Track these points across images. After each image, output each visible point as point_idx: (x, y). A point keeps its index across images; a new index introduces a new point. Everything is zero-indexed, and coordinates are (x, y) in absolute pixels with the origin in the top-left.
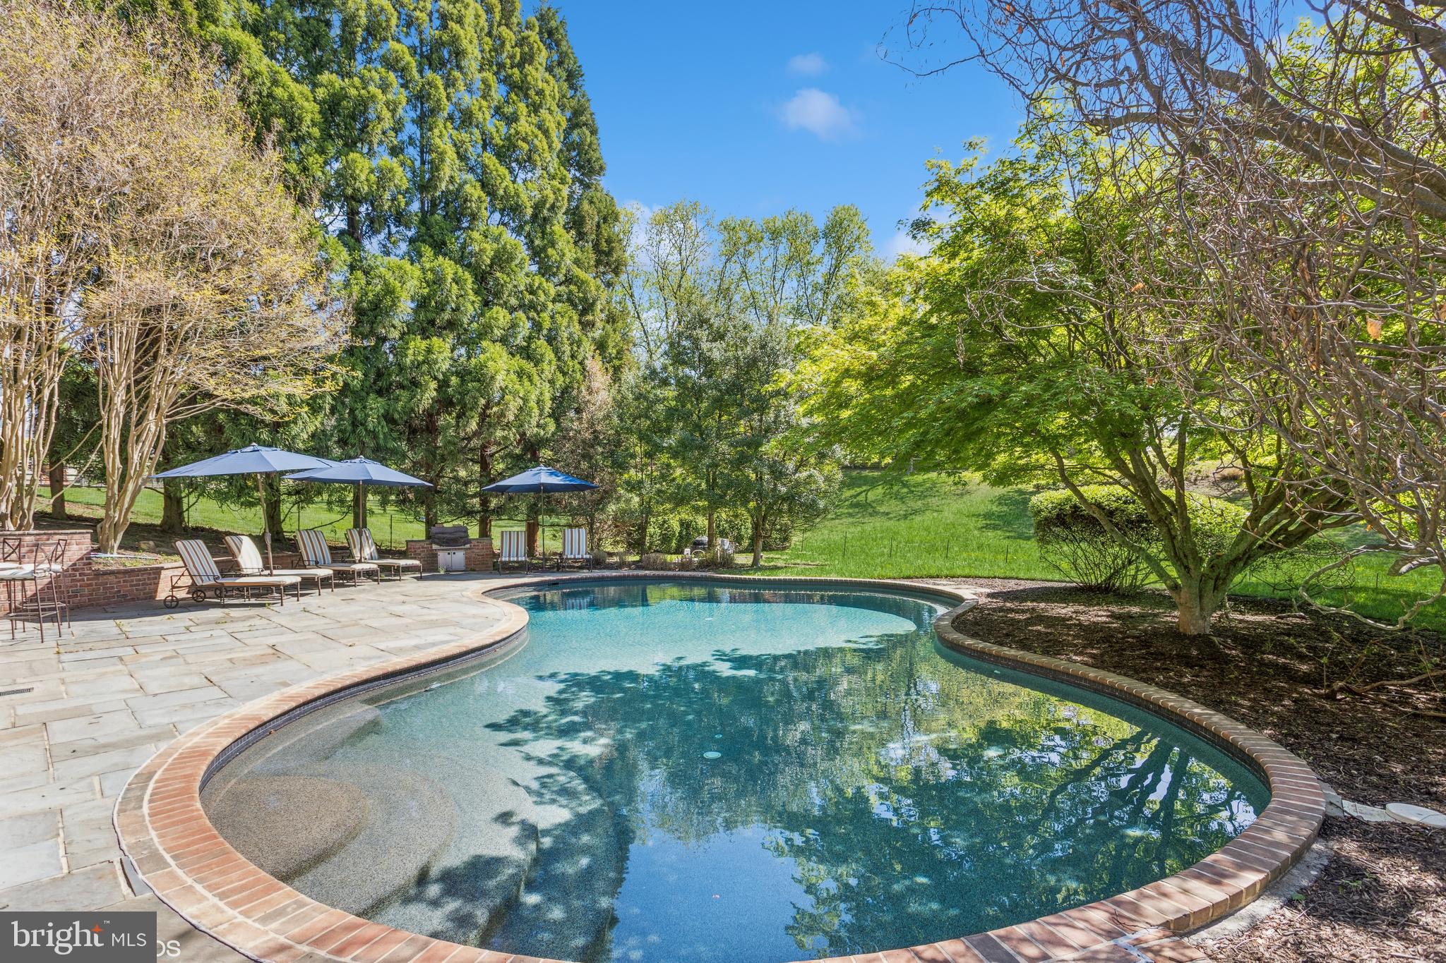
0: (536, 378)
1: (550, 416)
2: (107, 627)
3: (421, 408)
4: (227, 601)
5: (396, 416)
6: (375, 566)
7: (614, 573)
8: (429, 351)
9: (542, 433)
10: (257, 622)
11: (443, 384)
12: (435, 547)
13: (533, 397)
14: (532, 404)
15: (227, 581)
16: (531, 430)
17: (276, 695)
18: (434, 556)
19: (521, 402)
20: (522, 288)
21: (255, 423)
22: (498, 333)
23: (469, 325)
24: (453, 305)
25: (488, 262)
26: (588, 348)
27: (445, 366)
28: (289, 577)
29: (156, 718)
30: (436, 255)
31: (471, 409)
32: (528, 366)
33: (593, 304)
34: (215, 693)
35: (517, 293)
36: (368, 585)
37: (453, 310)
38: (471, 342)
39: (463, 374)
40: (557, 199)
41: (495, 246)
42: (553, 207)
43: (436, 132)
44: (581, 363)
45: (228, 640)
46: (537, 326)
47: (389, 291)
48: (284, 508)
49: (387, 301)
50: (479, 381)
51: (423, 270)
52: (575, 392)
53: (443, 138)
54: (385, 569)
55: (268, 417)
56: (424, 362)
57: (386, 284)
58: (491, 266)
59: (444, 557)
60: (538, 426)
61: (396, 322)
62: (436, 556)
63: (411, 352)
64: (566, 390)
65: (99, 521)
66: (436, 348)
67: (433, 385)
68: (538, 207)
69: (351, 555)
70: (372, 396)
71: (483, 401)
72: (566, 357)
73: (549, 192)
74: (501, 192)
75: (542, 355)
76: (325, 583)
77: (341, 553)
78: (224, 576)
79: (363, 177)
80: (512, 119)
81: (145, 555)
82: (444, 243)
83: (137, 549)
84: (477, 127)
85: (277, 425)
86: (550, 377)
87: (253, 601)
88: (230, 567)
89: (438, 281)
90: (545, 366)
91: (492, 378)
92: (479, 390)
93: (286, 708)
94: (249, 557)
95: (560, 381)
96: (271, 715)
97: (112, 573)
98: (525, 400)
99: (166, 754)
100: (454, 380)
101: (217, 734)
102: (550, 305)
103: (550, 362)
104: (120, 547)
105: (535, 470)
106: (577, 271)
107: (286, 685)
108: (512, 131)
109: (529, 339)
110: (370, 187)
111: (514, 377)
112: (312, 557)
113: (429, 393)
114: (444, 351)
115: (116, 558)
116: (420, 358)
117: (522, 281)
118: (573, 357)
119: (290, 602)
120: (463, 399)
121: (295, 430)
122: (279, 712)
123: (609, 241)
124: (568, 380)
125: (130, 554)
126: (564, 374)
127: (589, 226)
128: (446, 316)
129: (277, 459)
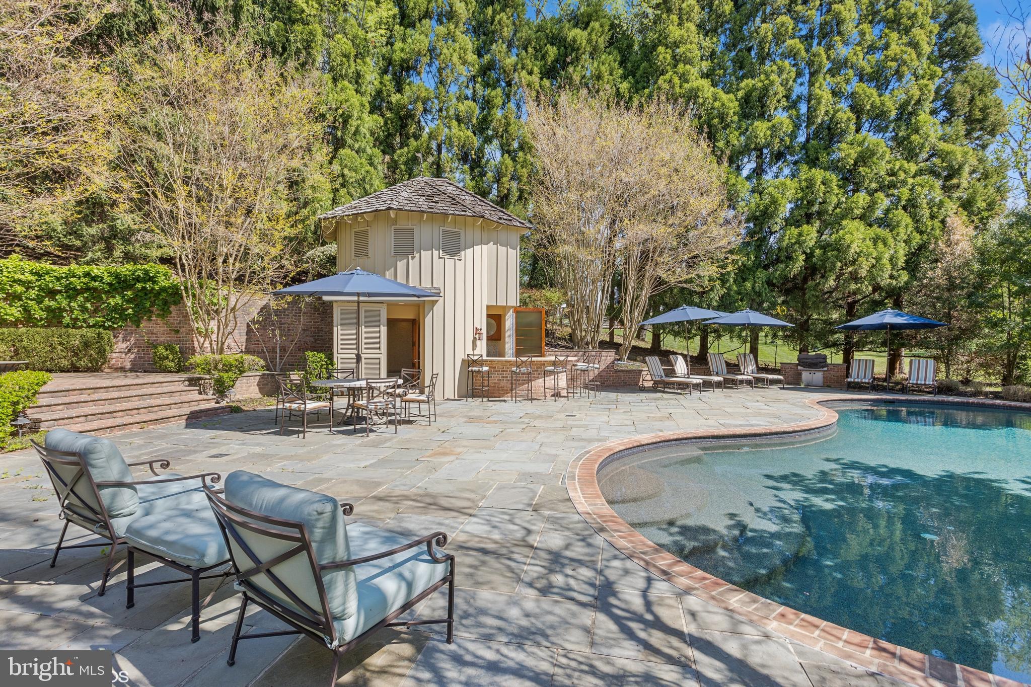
0: (891, 241)
1: (903, 269)
2: (613, 395)
3: (792, 274)
4: (666, 390)
5: (775, 281)
6: (751, 378)
8: (800, 235)
9: (894, 282)
10: (673, 402)
11: (809, 256)
12: (802, 368)
13: (887, 256)
14: (885, 261)
15: (666, 379)
16: (885, 280)
17: (653, 434)
18: (799, 374)
19: (874, 261)
20: (882, 173)
21: (692, 293)
22: (857, 212)
23: (833, 211)
24: (820, 200)
25: (852, 162)
26: (951, 206)
27: (811, 243)
28: (697, 379)
29: (604, 434)
30: (810, 168)
31: (830, 271)
32: (884, 232)
33: (961, 167)
34: (633, 428)
35: (878, 178)
36: (746, 389)
37: (820, 203)
38: (834, 223)
39: (825, 247)
40: (923, 94)
41: (859, 149)
42: (918, 102)
43: (817, 85)
44: (943, 222)
45: (654, 408)
46: (896, 200)
47: (774, 201)
48: (710, 339)
49: (772, 208)
50: (838, 250)
51: (800, 182)
52: (932, 246)
53: (822, 86)
54: (758, 380)
55: (698, 289)
56: (796, 243)
57: (772, 196)
58: (856, 164)
59: (806, 376)
60: (891, 277)
61: (778, 220)
62: (800, 374)
63: (787, 237)
64: (922, 247)
65: (621, 345)
66: (805, 232)
67: (802, 257)
68: (902, 108)
69: (740, 370)
70: (760, 270)
71: (839, 264)
72: (926, 218)
73: (915, 91)
75: (898, 222)
76: (719, 385)
77: (733, 368)
78: (666, 376)
79: (762, 134)
80: (883, 49)
81: (638, 364)
82: (818, 159)
83: (635, 360)
84: (852, 67)
85: (703, 293)
86: (905, 237)
87: (679, 391)
88: (671, 372)
89: (810, 186)
90: (902, 230)
91: (848, 246)
92: (836, 257)
93: (654, 441)
94: (681, 366)
95: (917, 239)
96: (646, 442)
97: (622, 371)
98: (878, 259)
99: (599, 447)
100: (818, 252)
101: (620, 444)
102: (910, 181)
103: (907, 226)
104: (628, 358)
105: (881, 313)
106: (943, 146)
107: (661, 431)
108: (883, 57)
109: (887, 211)
110: (766, 139)
111: (869, 243)
112: (715, 370)
113: (800, 262)
114: (811, 233)
115: (626, 364)
116: (794, 241)
117: (882, 168)
118: (933, 217)
119: (696, 394)
120: (824, 264)
121: (712, 295)
122: (650, 441)
123: (984, 109)
124: (925, 237)
125: (632, 362)
126: (921, 233)
127: (961, 104)
128: (816, 208)
129: (693, 313)
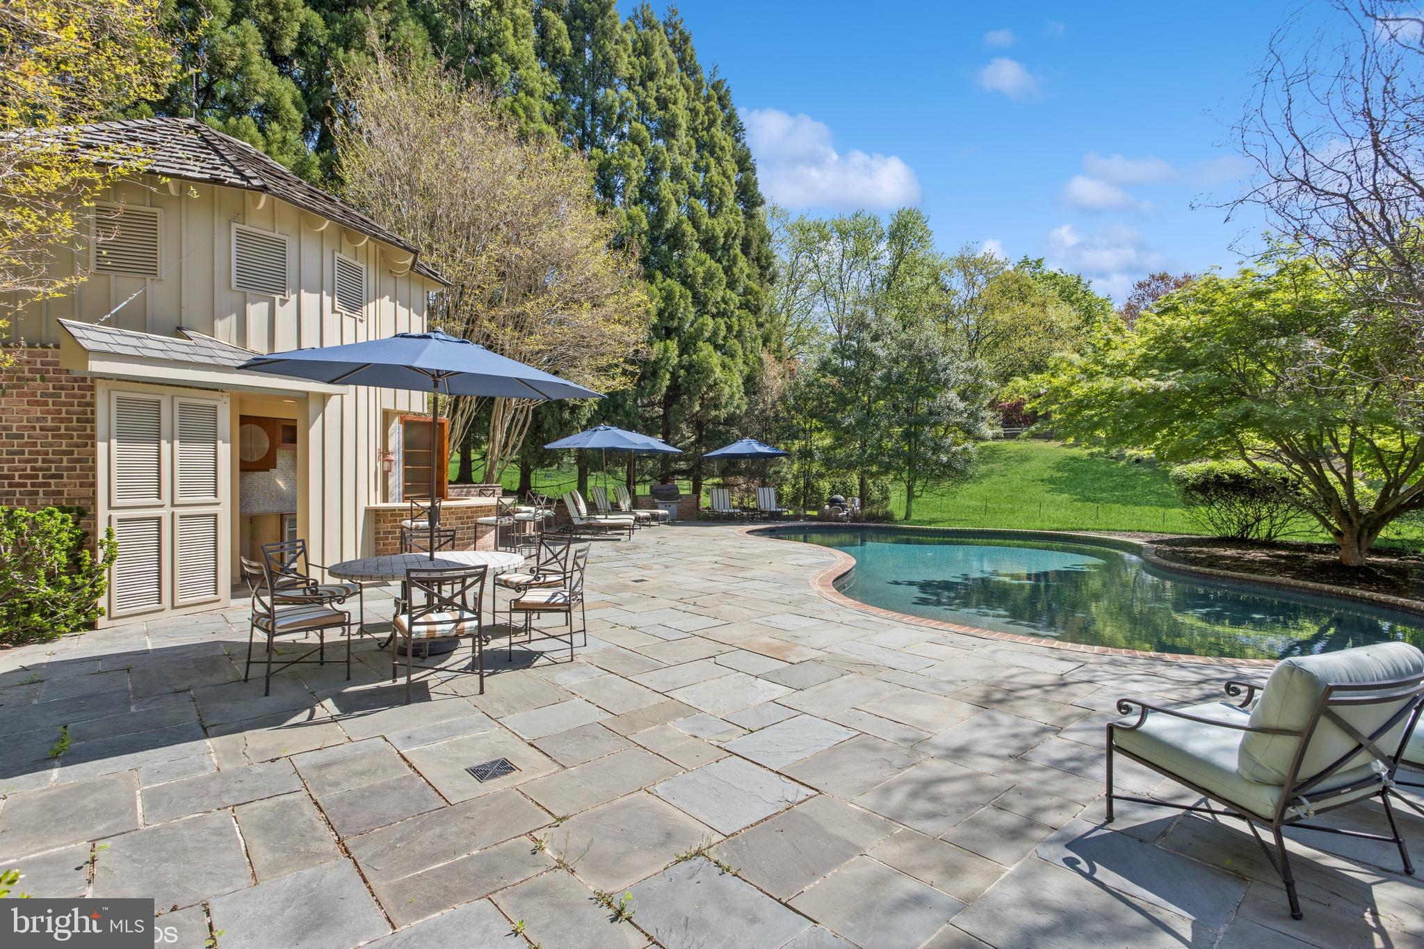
0: (733, 369)
7: (790, 524)
8: (665, 350)
11: (674, 376)
12: (656, 501)
16: (731, 410)
20: (719, 299)
22: (707, 334)
24: (680, 315)
25: (700, 281)
27: (675, 362)
30: (665, 277)
32: (727, 360)
33: (761, 309)
35: (716, 304)
37: (680, 319)
39: (689, 368)
44: (757, 356)
46: (729, 328)
50: (700, 373)
52: (757, 378)
53: (666, 187)
58: (702, 284)
60: (736, 406)
64: (751, 378)
67: (668, 376)
73: (733, 225)
74: (704, 227)
75: (734, 351)
80: (707, 170)
89: (669, 297)
90: (737, 359)
91: (709, 370)
92: (701, 380)
95: (746, 370)
100: (682, 372)
102: (737, 312)
103: (740, 356)
106: (750, 284)
108: (708, 180)
109: (726, 338)
116: (660, 356)
117: (719, 294)
123: (767, 258)
124: (751, 370)
127: (754, 248)
128: (675, 324)
